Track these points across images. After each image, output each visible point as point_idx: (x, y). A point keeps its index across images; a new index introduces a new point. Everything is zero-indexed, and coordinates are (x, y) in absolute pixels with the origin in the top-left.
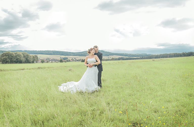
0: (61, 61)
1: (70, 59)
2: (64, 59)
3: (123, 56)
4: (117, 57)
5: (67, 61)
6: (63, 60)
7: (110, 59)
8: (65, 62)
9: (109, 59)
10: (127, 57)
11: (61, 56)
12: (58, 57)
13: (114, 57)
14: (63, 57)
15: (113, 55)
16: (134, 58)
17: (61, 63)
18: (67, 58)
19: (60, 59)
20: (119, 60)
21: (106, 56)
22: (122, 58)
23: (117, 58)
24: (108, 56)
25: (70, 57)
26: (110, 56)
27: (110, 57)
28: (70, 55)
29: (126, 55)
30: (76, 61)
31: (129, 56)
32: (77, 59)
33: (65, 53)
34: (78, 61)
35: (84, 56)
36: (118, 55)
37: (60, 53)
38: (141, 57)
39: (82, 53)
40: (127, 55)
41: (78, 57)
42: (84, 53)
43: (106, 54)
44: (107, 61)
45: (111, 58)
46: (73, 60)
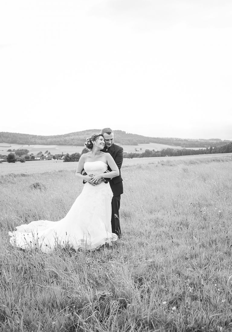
0: (11, 159)
1: (35, 154)
2: (20, 153)
3: (170, 144)
4: (159, 148)
5: (27, 159)
6: (17, 157)
7: (140, 152)
8: (22, 161)
9: (137, 152)
10: (180, 148)
11: (12, 145)
12: (3, 149)
13: (151, 149)
14: (16, 147)
15: (148, 143)
16: (194, 151)
17: (11, 164)
18: (27, 151)
19: (7, 154)
20: (162, 156)
21: (129, 145)
22: (170, 149)
23: (158, 152)
24: (136, 144)
25: (33, 149)
26: (140, 146)
27: (141, 149)
28: (35, 144)
29: (177, 142)
30: (49, 159)
31: (184, 144)
32: (54, 154)
33: (20, 138)
34: (54, 158)
35: (71, 145)
36: (160, 143)
37: (7, 137)
38: (209, 148)
39: (67, 138)
40: (180, 142)
41: (54, 149)
42: (72, 138)
43: (129, 140)
44: (132, 158)
45: (143, 151)
46: (43, 157)
